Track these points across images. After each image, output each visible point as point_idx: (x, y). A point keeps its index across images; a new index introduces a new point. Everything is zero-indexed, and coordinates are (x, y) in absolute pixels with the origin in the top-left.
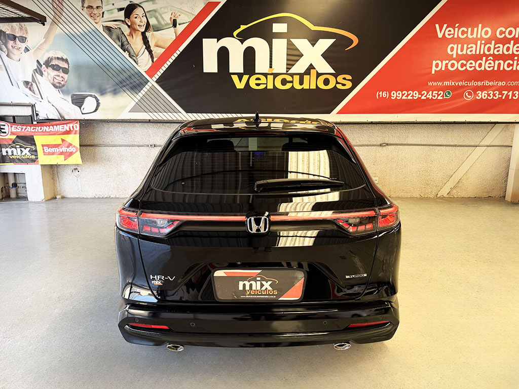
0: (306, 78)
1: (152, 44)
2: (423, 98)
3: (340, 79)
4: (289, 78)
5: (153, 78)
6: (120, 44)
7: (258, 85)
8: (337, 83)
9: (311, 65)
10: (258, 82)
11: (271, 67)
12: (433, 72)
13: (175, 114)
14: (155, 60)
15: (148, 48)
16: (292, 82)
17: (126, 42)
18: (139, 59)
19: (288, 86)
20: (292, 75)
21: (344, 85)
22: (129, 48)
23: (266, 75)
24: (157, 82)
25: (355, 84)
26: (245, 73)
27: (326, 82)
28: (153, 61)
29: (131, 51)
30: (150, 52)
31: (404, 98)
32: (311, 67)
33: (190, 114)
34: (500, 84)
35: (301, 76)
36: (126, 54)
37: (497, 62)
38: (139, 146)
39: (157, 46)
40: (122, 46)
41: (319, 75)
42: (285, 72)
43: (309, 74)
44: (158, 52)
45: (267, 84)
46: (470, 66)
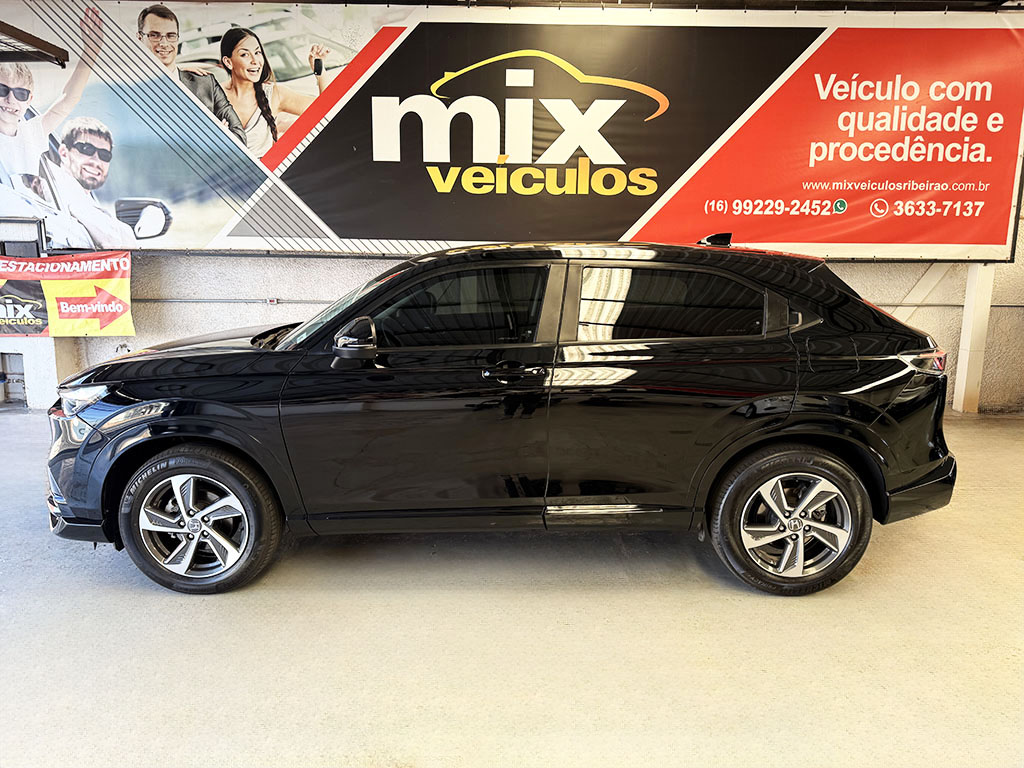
0: (570, 173)
1: (273, 105)
2: (794, 212)
3: (634, 175)
4: (537, 174)
5: (276, 171)
6: (212, 105)
7: (478, 185)
8: (629, 183)
9: (580, 149)
10: (478, 180)
11: (502, 152)
12: (812, 164)
13: (317, 240)
14: (279, 136)
15: (266, 112)
16: (543, 181)
17: (225, 102)
18: (249, 134)
19: (536, 189)
20: (543, 168)
21: (642, 187)
22: (230, 113)
23: (492, 167)
24: (283, 178)
25: (664, 185)
26: (453, 163)
27: (609, 182)
28: (275, 138)
29: (234, 118)
30: (271, 122)
31: (757, 212)
32: (580, 153)
33: (346, 241)
34: (939, 187)
35: (561, 169)
36: (224, 125)
37: (931, 146)
38: (247, 302)
39: (284, 110)
40: (216, 110)
41: (594, 168)
42: (530, 162)
43: (576, 166)
44: (285, 121)
45: (495, 184)
46: (882, 152)
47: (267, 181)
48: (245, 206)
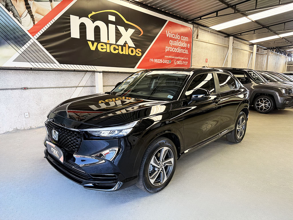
0: (124, 48)
1: (33, 10)
2: (164, 63)
3: (137, 50)
4: (117, 47)
6: (5, 4)
7: (102, 49)
8: (136, 53)
9: (126, 41)
10: (102, 47)
11: (108, 39)
12: (166, 52)
13: (52, 64)
14: (36, 23)
15: (30, 12)
16: (118, 49)
17: (10, 4)
18: (23, 20)
19: (117, 52)
20: (118, 46)
21: (139, 54)
22: (13, 9)
23: (106, 44)
25: (143, 53)
26: (95, 41)
27: (132, 52)
28: (34, 23)
29: (15, 12)
30: (32, 16)
31: (158, 62)
32: (126, 43)
33: (62, 65)
34: (183, 58)
35: (122, 46)
36: (10, 14)
37: (181, 50)
39: (38, 13)
40: (7, 6)
41: (129, 47)
42: (115, 44)
43: (125, 46)
44: (38, 17)
45: (106, 49)
46: (176, 50)
47: (31, 40)
48: (21, 49)
